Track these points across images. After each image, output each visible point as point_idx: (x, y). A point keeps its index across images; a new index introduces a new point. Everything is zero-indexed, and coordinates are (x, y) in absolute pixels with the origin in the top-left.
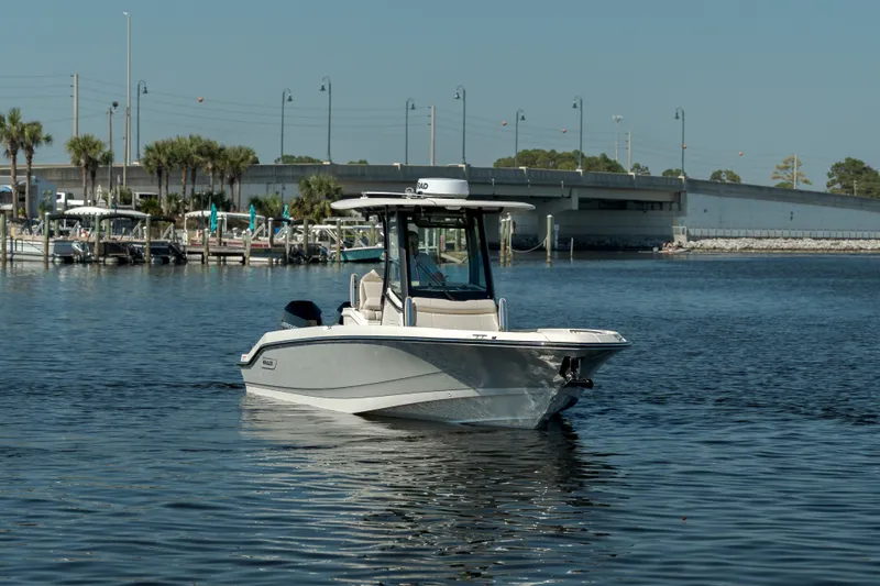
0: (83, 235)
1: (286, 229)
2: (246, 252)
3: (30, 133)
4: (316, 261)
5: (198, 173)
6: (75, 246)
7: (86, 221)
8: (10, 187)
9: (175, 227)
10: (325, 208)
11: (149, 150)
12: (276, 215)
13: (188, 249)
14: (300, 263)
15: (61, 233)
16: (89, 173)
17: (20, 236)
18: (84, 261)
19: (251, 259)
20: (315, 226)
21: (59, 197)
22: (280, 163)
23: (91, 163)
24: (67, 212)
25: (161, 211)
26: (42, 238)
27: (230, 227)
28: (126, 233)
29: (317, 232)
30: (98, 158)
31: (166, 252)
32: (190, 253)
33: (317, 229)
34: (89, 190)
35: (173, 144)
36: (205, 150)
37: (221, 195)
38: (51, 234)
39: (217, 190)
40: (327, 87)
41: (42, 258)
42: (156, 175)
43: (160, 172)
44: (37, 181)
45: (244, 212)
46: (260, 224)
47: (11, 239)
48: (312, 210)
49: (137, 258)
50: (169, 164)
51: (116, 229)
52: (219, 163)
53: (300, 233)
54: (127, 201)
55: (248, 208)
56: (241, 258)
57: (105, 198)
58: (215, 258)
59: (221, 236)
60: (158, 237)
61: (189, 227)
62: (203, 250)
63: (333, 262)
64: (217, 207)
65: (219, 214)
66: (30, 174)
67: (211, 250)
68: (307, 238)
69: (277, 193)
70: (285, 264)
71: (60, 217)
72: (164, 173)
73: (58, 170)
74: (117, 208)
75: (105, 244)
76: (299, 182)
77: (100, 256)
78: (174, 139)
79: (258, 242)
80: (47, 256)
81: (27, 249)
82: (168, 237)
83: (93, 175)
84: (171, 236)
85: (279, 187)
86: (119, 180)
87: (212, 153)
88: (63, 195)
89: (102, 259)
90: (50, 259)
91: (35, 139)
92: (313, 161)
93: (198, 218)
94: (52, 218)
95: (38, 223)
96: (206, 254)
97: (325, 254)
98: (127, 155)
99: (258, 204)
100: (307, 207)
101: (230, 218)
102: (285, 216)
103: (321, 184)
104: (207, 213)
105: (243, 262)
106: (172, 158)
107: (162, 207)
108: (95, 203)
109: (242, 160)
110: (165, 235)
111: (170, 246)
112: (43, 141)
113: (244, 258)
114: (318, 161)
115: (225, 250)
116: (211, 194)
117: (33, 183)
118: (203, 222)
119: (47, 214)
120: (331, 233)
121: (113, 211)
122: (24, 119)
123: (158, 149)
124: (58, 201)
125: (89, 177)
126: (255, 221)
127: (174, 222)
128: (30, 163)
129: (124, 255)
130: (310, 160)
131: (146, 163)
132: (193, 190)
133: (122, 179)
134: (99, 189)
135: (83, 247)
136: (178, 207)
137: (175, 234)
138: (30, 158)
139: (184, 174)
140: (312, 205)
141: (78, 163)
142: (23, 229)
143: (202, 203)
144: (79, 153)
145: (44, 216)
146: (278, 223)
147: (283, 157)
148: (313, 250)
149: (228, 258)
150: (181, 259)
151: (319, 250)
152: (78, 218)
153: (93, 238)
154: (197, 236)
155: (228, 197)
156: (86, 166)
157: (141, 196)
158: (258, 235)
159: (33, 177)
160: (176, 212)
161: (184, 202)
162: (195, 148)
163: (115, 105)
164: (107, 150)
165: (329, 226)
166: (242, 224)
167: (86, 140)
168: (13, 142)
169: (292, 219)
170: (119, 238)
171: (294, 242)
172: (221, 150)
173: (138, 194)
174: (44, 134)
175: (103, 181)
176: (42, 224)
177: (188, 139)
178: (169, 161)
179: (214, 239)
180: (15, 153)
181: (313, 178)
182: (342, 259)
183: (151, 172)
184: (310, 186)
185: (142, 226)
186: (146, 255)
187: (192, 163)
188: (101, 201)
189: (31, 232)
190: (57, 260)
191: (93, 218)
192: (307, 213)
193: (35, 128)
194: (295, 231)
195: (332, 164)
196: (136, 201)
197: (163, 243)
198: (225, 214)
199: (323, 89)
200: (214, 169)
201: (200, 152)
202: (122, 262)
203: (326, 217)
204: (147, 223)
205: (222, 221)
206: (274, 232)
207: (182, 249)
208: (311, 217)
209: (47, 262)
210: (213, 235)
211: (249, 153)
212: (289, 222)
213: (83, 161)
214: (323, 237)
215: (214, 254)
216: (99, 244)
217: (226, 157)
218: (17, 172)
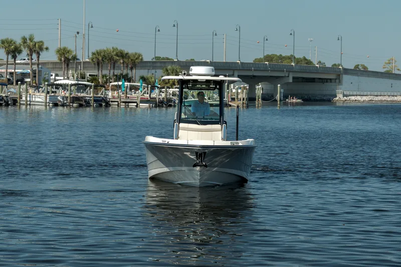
0: (63, 93)
1: (157, 91)
2: (138, 101)
3: (39, 46)
4: (170, 106)
5: (116, 65)
6: (59, 98)
7: (64, 87)
8: (29, 71)
9: (106, 90)
10: (175, 81)
11: (93, 54)
12: (152, 84)
13: (111, 100)
14: (163, 107)
15: (53, 92)
16: (66, 65)
17: (34, 94)
18: (63, 105)
19: (140, 104)
20: (170, 90)
21: (52, 75)
22: (154, 60)
23: (67, 60)
24: (55, 83)
25: (99, 82)
26: (44, 94)
27: (131, 90)
28: (83, 92)
29: (171, 92)
30: (70, 57)
31: (101, 101)
32: (112, 102)
33: (171, 91)
34: (66, 72)
35: (104, 51)
36: (119, 54)
37: (127, 75)
38: (48, 93)
39: (125, 72)
40: (176, 25)
41: (44, 104)
42: (96, 66)
43: (98, 64)
44: (41, 68)
45: (137, 83)
46: (144, 89)
47: (30, 95)
48: (169, 82)
49: (88, 104)
50: (103, 60)
51: (78, 90)
52: (126, 60)
53: (163, 93)
54: (83, 77)
55: (139, 81)
56: (136, 104)
57: (73, 76)
58: (124, 104)
59: (126, 94)
60: (98, 94)
61: (112, 90)
62: (118, 100)
64: (125, 80)
65: (126, 84)
66: (38, 65)
67: (122, 100)
68: (166, 95)
69: (153, 74)
70: (156, 107)
71: (52, 85)
72: (100, 65)
73: (52, 63)
74: (78, 81)
75: (73, 97)
76: (163, 69)
77: (71, 103)
78: (105, 49)
79: (143, 97)
80: (46, 103)
81: (37, 100)
82: (102, 94)
83: (68, 65)
84: (103, 93)
85: (153, 71)
86: (79, 67)
87: (122, 55)
88: (54, 75)
89: (71, 104)
90: (48, 104)
91: (41, 49)
93: (116, 86)
94: (48, 85)
95: (42, 88)
96: (119, 102)
97: (175, 102)
98: (84, 56)
99: (144, 79)
100: (167, 80)
101: (131, 86)
102: (156, 85)
103: (173, 70)
104: (120, 83)
105: (137, 106)
106: (104, 57)
107: (100, 80)
108: (68, 78)
109: (137, 59)
110: (101, 93)
111: (103, 99)
112: (45, 50)
113: (137, 104)
114: (172, 59)
115: (128, 100)
116: (122, 74)
117: (40, 69)
118: (118, 87)
119: (46, 83)
120: (177, 93)
121: (77, 82)
122: (36, 40)
123: (98, 53)
124: (51, 77)
125: (66, 66)
126: (142, 87)
127: (105, 87)
128: (38, 60)
129: (82, 103)
130: (168, 59)
131: (92, 60)
132: (114, 72)
133: (81, 67)
134: (70, 72)
135: (63, 99)
136: (107, 81)
137: (105, 93)
138: (38, 57)
139: (109, 65)
141: (61, 60)
142: (35, 90)
143: (118, 78)
144: (61, 55)
145: (45, 84)
146: (153, 88)
147: (156, 57)
148: (169, 100)
149: (130, 104)
150: (108, 104)
151: (172, 101)
152: (61, 85)
153: (67, 95)
154: (116, 94)
155: (130, 76)
156: (64, 61)
157: (90, 75)
158: (144, 94)
159: (40, 66)
160: (106, 83)
161: (110, 78)
162: (115, 53)
163: (78, 33)
164: (74, 54)
165: (176, 89)
166: (136, 88)
167: (65, 49)
168: (31, 50)
169: (159, 86)
170: (79, 94)
171: (160, 97)
172: (127, 54)
173: (88, 74)
174: (45, 47)
175: (72, 68)
176: (44, 88)
177: (112, 49)
178: (103, 59)
179: (123, 95)
180: (31, 55)
181: (169, 67)
183: (95, 64)
184: (168, 71)
185: (90, 89)
186: (92, 102)
187: (113, 60)
188: (71, 77)
189: (39, 92)
190: (51, 104)
191: (68, 85)
192: (166, 83)
193: (41, 44)
194: (161, 91)
195: (178, 60)
196: (88, 77)
197: (99, 97)
198: (129, 84)
199: (174, 26)
200: (123, 63)
201: (117, 55)
202: (81, 106)
203: (175, 85)
204: (93, 87)
205: (127, 87)
206: (151, 92)
207: (108, 100)
208: (168, 85)
209: (46, 106)
210: (123, 94)
211: (140, 55)
212: (158, 87)
213: (63, 59)
214: (174, 94)
215: (123, 102)
216: (70, 97)
217: (129, 57)
218: (32, 64)
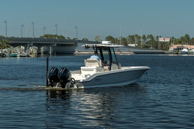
4: (4, 57)
10: (5, 46)
33: (4, 50)
48: (3, 46)
53: (0, 51)
63: (7, 57)
68: (2, 52)
92: (3, 37)
97: (5, 55)
100: (2, 46)
103: (5, 41)
114: (4, 37)
120: (7, 51)
130: (2, 36)
140: (3, 45)
148: (3, 54)
165: (6, 50)
181: (3, 40)
182: (9, 56)
184: (2, 42)
192: (2, 47)
195: (7, 37)
199: (5, 22)
203: (6, 48)
208: (3, 48)
214: (5, 52)
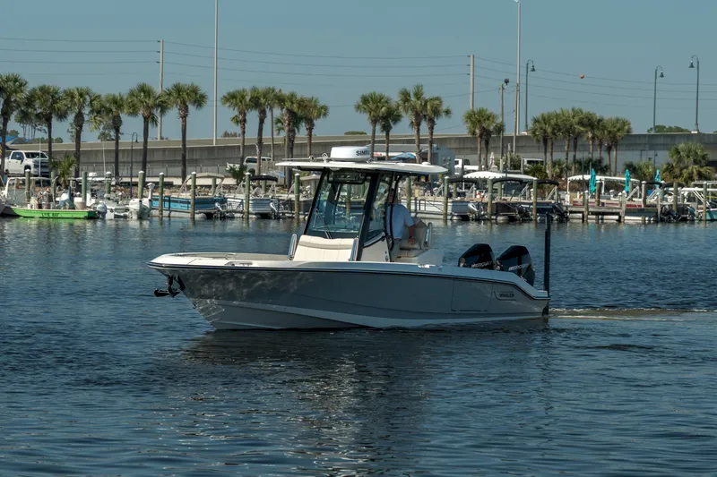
0: (478, 196)
1: (658, 191)
2: (622, 212)
3: (432, 107)
4: (684, 220)
5: (579, 143)
6: (470, 205)
7: (480, 184)
8: (414, 154)
9: (559, 190)
10: (693, 173)
11: (536, 121)
12: (648, 178)
13: (569, 209)
14: (670, 222)
15: (459, 194)
16: (483, 142)
17: (423, 198)
18: (478, 220)
19: (626, 218)
20: (684, 189)
21: (457, 163)
22: (653, 133)
23: (485, 133)
24: (465, 176)
25: (547, 175)
26: (442, 199)
27: (607, 189)
28: (515, 195)
29: (686, 194)
30: (491, 128)
31: (551, 211)
32: (571, 212)
33: (685, 191)
34: (483, 156)
35: (557, 116)
36: (585, 121)
37: (600, 161)
38: (450, 195)
39: (596, 155)
40: (695, 65)
41: (442, 217)
42: (542, 144)
43: (545, 141)
44: (438, 149)
45: (620, 176)
46: (634, 187)
47: (416, 199)
48: (681, 174)
49: (525, 216)
50: (554, 134)
51: (507, 191)
52: (598, 133)
53: (670, 195)
54: (516, 166)
55: (624, 172)
56: (617, 217)
57: (497, 164)
58: (594, 217)
59: (599, 197)
60: (544, 198)
61: (571, 190)
62: (583, 209)
63: (701, 220)
64: (596, 172)
65: (598, 178)
66: (431, 143)
67: (590, 209)
68: (676, 199)
69: (650, 159)
70: (656, 222)
71: (459, 181)
72: (549, 143)
73: (456, 138)
74: (507, 172)
75: (496, 203)
76: (669, 149)
77: (492, 215)
78: (559, 111)
79: (633, 203)
80: (446, 214)
81: (429, 209)
82: (552, 198)
83: (487, 143)
84: (555, 197)
85: (651, 153)
86: (509, 147)
87: (591, 123)
88: (460, 161)
89: (494, 217)
90: (449, 217)
91: (436, 112)
92: (682, 130)
93: (579, 182)
94: (451, 181)
95: (438, 186)
96: (586, 213)
97: (692, 214)
98: (516, 126)
99: (633, 169)
100: (677, 171)
101: (606, 181)
102: (657, 180)
103: (690, 151)
104: (587, 177)
105: (619, 221)
106: (557, 128)
107: (548, 171)
108: (487, 168)
109: (619, 130)
110: (550, 196)
111: (554, 207)
112: (443, 114)
113: (620, 217)
114: (687, 131)
115: (603, 210)
116: (590, 160)
117: (435, 151)
118: (584, 185)
119: (447, 177)
120: (697, 195)
121: (504, 175)
122: (427, 95)
123: (544, 119)
124: (456, 166)
125: (483, 145)
126: (630, 184)
127: (558, 185)
128: (432, 134)
129: (513, 214)
130: (679, 129)
131: (534, 133)
132: (575, 156)
133: (512, 147)
134: (492, 156)
135: (478, 207)
136: (561, 172)
137: (559, 195)
138: (432, 128)
139: (567, 143)
140: (681, 170)
141: (474, 133)
142: (425, 191)
143: (583, 167)
144: (474, 124)
145: (443, 180)
146: (651, 185)
147: (656, 127)
148: (683, 210)
149: (605, 217)
150: (563, 217)
151: (687, 210)
152: (475, 181)
153: (486, 199)
154: (578, 197)
155: (605, 162)
156: (481, 136)
157: (529, 162)
158: (632, 197)
159: (435, 145)
160: (560, 176)
161: (567, 167)
162: (576, 119)
163: (507, 82)
164: (499, 121)
165: (697, 189)
166: (618, 187)
167: (481, 112)
168: (417, 115)
169: (663, 182)
170: (509, 198)
171: (665, 203)
172: (600, 121)
173: (526, 160)
174: (444, 108)
175: (495, 149)
176: (442, 186)
177: (570, 111)
178: (553, 131)
179: (593, 200)
180: (419, 125)
181: (682, 146)
182: (708, 218)
183: (538, 141)
184: (679, 153)
185: (529, 189)
186: (533, 214)
187: (573, 133)
188: (494, 166)
189: (432, 193)
190: (455, 218)
191: (485, 180)
192: (676, 177)
193: (437, 102)
194: (665, 193)
195: (699, 133)
196: (524, 166)
197: (548, 204)
198: (603, 178)
199: (692, 66)
200: (593, 138)
201: (581, 123)
202: (511, 220)
203: (694, 180)
204: (534, 185)
205: (601, 184)
206: (647, 194)
207: (565, 209)
208: (680, 180)
209: (446, 221)
210: (593, 197)
211: (625, 123)
212: (661, 185)
213: (478, 131)
214: (691, 198)
215: (593, 213)
216: (492, 204)
217: (604, 128)
218: (421, 141)
